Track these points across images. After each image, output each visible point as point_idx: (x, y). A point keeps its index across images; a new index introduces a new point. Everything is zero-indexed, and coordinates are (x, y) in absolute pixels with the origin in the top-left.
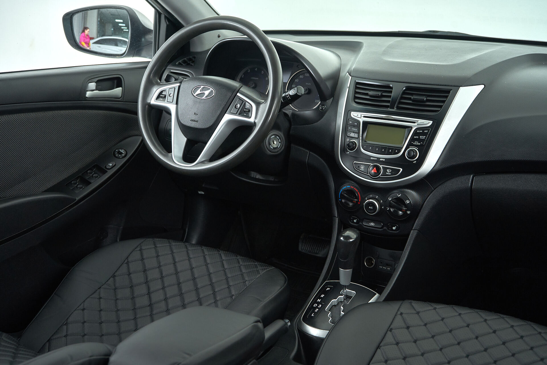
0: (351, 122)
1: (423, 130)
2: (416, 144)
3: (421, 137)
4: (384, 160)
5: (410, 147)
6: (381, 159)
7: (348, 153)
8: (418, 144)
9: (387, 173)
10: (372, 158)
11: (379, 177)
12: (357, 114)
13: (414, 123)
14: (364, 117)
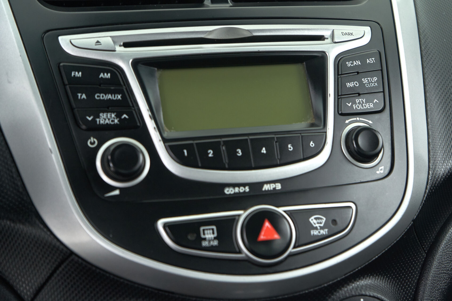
0: (79, 74)
1: (363, 59)
2: (360, 107)
3: (365, 81)
4: (279, 186)
5: (347, 122)
6: (266, 187)
7: (117, 192)
8: (367, 106)
9: (314, 233)
10: (229, 191)
11: (291, 255)
12: (96, 40)
13: (320, 38)
14: (126, 45)
